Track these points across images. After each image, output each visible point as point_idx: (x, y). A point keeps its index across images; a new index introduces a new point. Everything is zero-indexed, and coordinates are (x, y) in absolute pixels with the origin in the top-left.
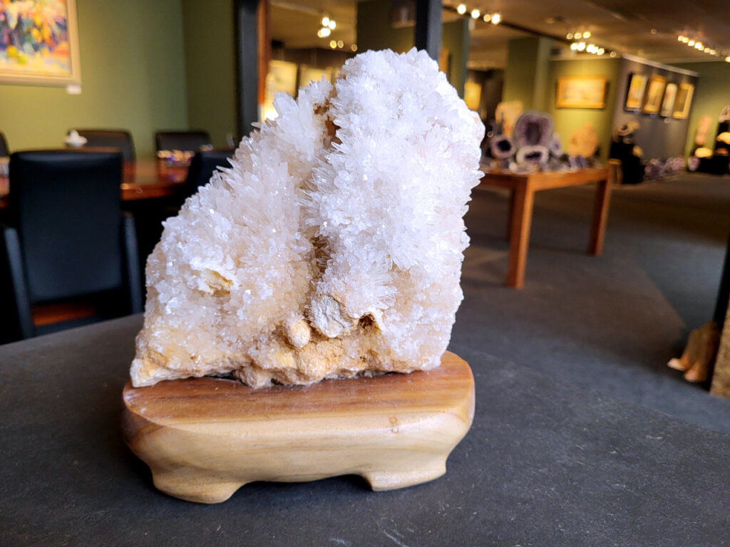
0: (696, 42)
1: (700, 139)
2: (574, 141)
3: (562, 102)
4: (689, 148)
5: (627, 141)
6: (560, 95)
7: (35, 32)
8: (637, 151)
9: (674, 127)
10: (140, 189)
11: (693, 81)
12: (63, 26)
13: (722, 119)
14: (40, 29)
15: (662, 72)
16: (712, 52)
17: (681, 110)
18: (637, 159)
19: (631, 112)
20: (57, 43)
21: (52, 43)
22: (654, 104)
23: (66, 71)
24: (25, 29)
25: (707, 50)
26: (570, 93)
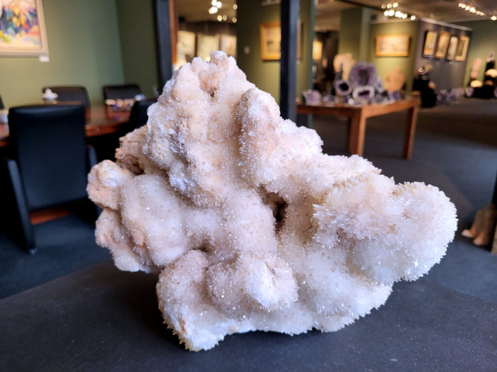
0: (471, 7)
1: (474, 75)
2: (388, 80)
3: (379, 53)
4: (466, 81)
5: (424, 78)
6: (378, 48)
7: (15, 20)
8: (432, 85)
9: (456, 67)
10: (98, 128)
11: (469, 34)
12: (34, 14)
13: (489, 60)
14: (18, 17)
15: (448, 29)
16: (482, 14)
17: (461, 54)
18: (431, 90)
19: (427, 58)
20: (30, 27)
21: (27, 26)
22: (442, 52)
23: (38, 46)
24: (8, 17)
25: (478, 13)
26: (384, 46)
